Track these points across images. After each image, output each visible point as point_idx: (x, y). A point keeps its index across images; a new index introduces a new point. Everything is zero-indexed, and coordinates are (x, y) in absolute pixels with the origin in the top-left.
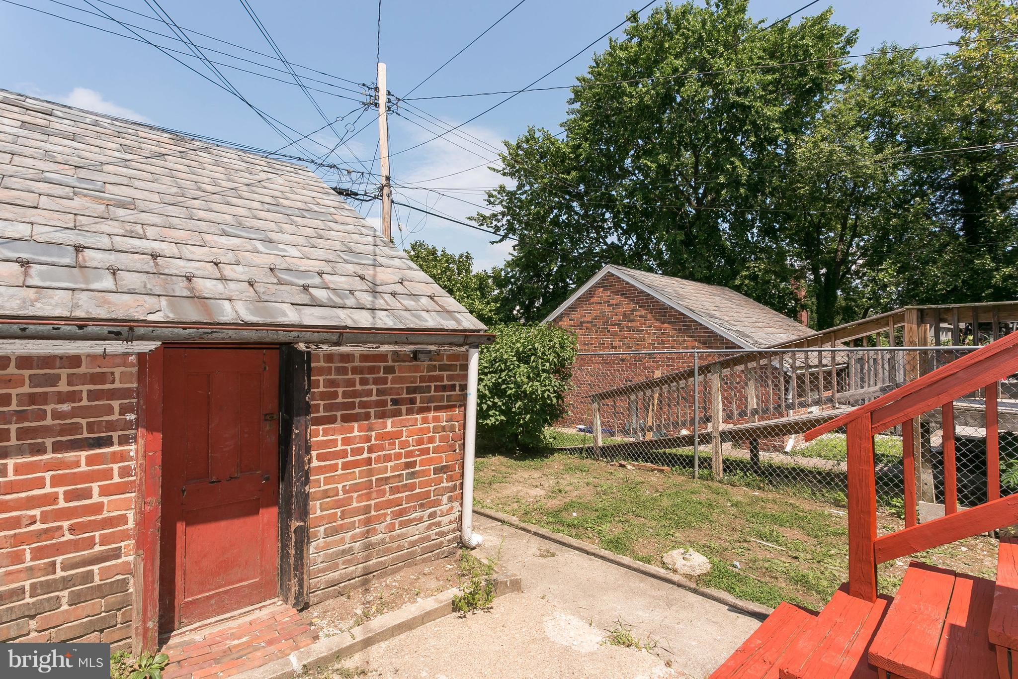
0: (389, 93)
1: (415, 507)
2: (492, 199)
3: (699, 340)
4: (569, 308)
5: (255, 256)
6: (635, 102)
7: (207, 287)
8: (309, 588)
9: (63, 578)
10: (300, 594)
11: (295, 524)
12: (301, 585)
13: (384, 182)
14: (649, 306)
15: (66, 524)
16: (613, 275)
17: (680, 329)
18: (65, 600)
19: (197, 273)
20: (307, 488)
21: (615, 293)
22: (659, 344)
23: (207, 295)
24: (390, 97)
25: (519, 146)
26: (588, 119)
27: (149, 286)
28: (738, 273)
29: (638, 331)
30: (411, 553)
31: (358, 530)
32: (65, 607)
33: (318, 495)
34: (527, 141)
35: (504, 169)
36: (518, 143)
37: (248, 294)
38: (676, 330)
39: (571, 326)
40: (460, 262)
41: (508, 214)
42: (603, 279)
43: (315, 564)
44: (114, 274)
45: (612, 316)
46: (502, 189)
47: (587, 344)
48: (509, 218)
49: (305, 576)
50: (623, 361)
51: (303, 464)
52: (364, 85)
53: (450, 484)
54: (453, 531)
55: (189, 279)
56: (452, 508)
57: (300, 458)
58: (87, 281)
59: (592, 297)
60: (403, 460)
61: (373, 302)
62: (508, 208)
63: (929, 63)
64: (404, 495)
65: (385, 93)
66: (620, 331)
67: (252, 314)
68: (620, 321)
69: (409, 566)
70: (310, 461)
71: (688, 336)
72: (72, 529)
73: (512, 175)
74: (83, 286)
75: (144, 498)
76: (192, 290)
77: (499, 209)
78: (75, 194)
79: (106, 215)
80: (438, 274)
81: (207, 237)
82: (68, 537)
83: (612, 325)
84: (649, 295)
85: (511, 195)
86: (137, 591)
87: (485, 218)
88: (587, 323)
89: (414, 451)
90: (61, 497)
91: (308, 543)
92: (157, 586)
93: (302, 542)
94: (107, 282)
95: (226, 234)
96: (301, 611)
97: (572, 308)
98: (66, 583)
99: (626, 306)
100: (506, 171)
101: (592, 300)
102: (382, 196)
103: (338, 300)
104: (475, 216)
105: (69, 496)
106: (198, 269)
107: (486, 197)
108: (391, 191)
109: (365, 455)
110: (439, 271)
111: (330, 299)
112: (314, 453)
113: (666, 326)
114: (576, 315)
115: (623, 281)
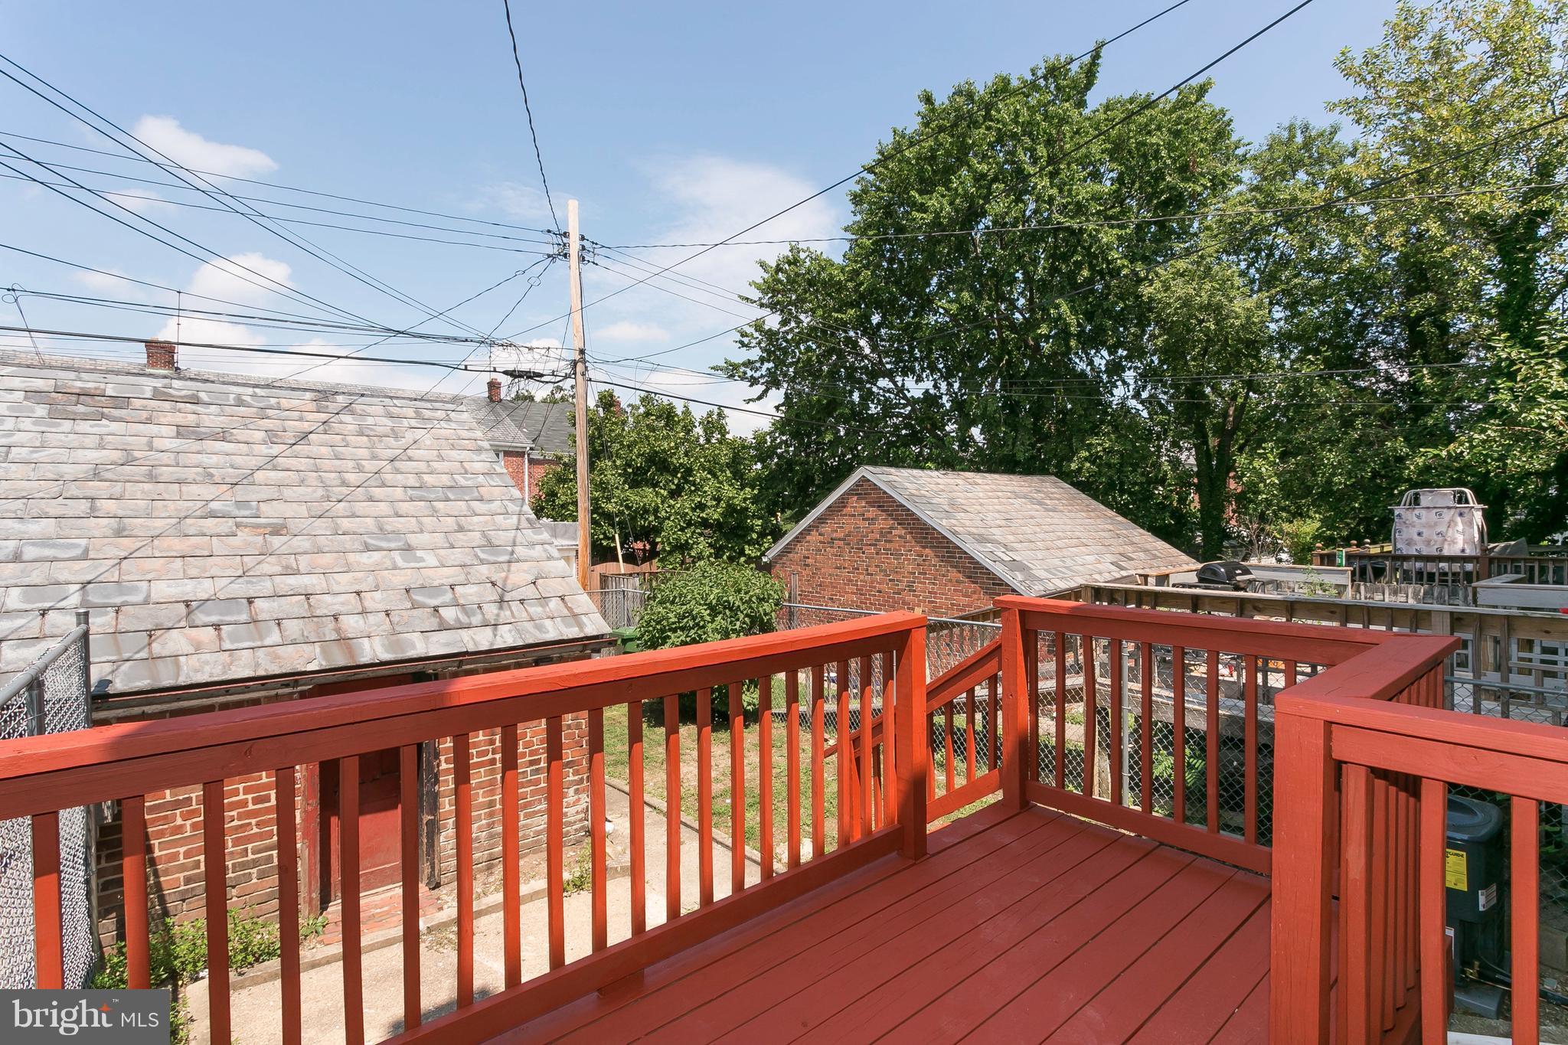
0: (583, 238)
1: (540, 800)
2: (746, 340)
3: (964, 572)
4: (818, 518)
5: (393, 575)
6: (928, 218)
7: (352, 624)
8: (440, 870)
9: (253, 860)
10: (431, 875)
11: (427, 818)
12: (433, 868)
13: (577, 357)
14: (909, 524)
15: (253, 821)
16: (869, 480)
17: (943, 556)
18: (254, 876)
19: (343, 609)
20: (437, 787)
21: (871, 504)
22: (919, 573)
23: (350, 636)
24: (585, 243)
25: (778, 269)
26: (871, 233)
27: (305, 634)
28: (1074, 453)
29: (897, 555)
30: (536, 841)
31: (484, 822)
32: (255, 881)
33: (447, 793)
34: (790, 263)
35: (760, 299)
36: (778, 265)
37: (384, 627)
38: (938, 556)
39: (821, 542)
40: (708, 422)
41: (768, 361)
42: (857, 485)
43: (444, 851)
44: (279, 624)
45: (867, 533)
46: (758, 326)
47: (839, 568)
48: (771, 365)
49: (436, 861)
50: (880, 592)
51: (433, 769)
52: (549, 231)
53: (576, 778)
54: (581, 820)
55: (336, 617)
56: (579, 800)
57: (429, 763)
58: (261, 638)
59: (845, 507)
60: (528, 758)
61: (498, 615)
62: (769, 352)
63: (1356, 149)
64: (528, 789)
65: (578, 237)
66: (877, 554)
67: (387, 651)
68: (876, 540)
69: (535, 852)
70: (438, 765)
71: (952, 566)
72: (258, 825)
73: (773, 306)
74: (259, 644)
75: (307, 800)
76: (338, 630)
77: (755, 354)
78: (238, 525)
79: (265, 551)
80: (672, 448)
81: (351, 557)
82: (255, 830)
83: (867, 545)
84: (909, 510)
85: (771, 335)
86: (304, 870)
87: (735, 367)
88: (839, 539)
89: (538, 749)
90: (250, 801)
91: (439, 833)
92: (318, 866)
93: (433, 832)
94: (274, 637)
95: (368, 548)
96: (433, 889)
97: (821, 520)
98: (255, 863)
99: (883, 523)
100: (764, 301)
101: (845, 511)
102: (575, 374)
103: (464, 619)
104: (722, 364)
105: (256, 801)
106: (343, 604)
107: (738, 337)
108: (586, 368)
109: (490, 756)
110: (672, 444)
111: (458, 620)
112: (442, 758)
113: (927, 551)
114: (826, 529)
115: (880, 489)
